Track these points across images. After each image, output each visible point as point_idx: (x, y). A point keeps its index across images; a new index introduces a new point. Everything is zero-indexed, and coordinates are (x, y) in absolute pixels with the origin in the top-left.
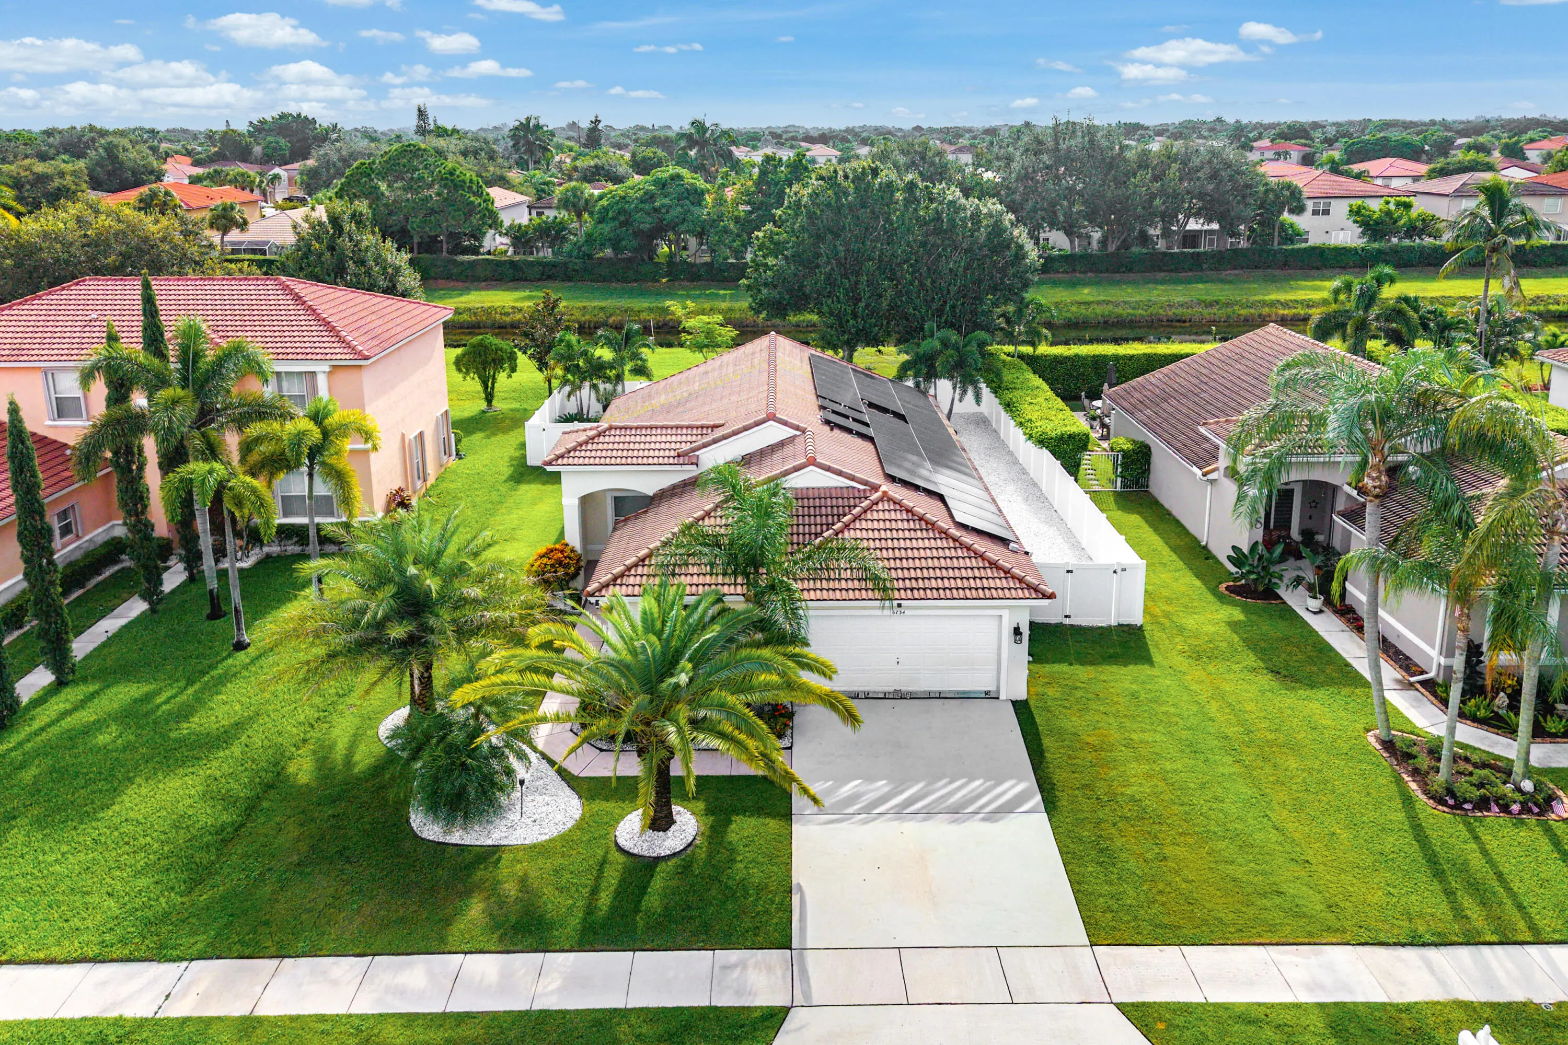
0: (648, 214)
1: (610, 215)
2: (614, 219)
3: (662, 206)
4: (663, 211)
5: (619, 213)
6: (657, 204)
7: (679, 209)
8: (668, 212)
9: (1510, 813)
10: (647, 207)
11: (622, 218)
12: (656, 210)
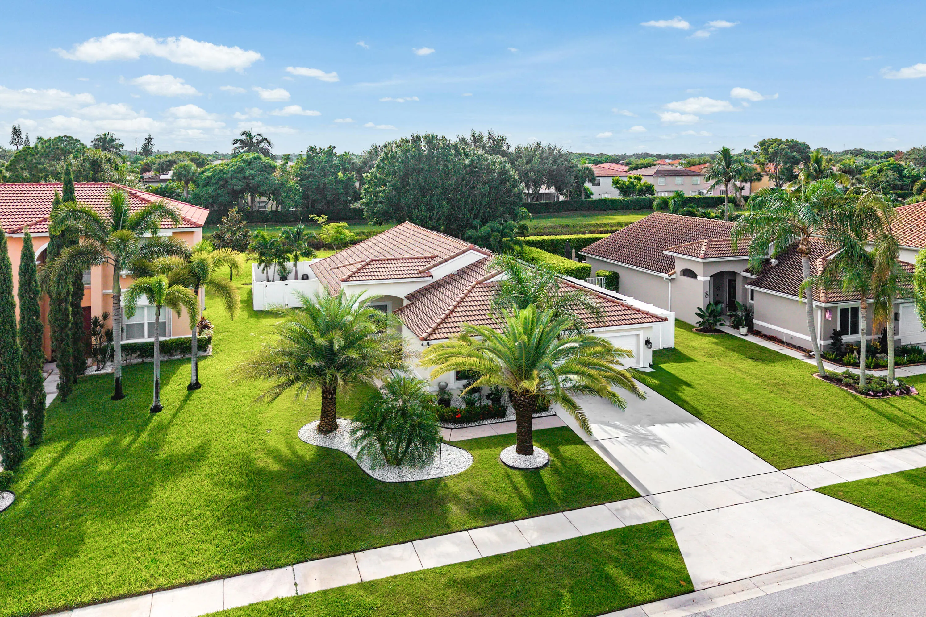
0: (240, 180)
1: (213, 181)
2: (215, 183)
3: (250, 175)
4: (250, 178)
5: (219, 180)
6: (247, 174)
7: (261, 177)
8: (253, 179)
9: (896, 395)
10: (239, 176)
11: (221, 183)
12: (245, 178)
